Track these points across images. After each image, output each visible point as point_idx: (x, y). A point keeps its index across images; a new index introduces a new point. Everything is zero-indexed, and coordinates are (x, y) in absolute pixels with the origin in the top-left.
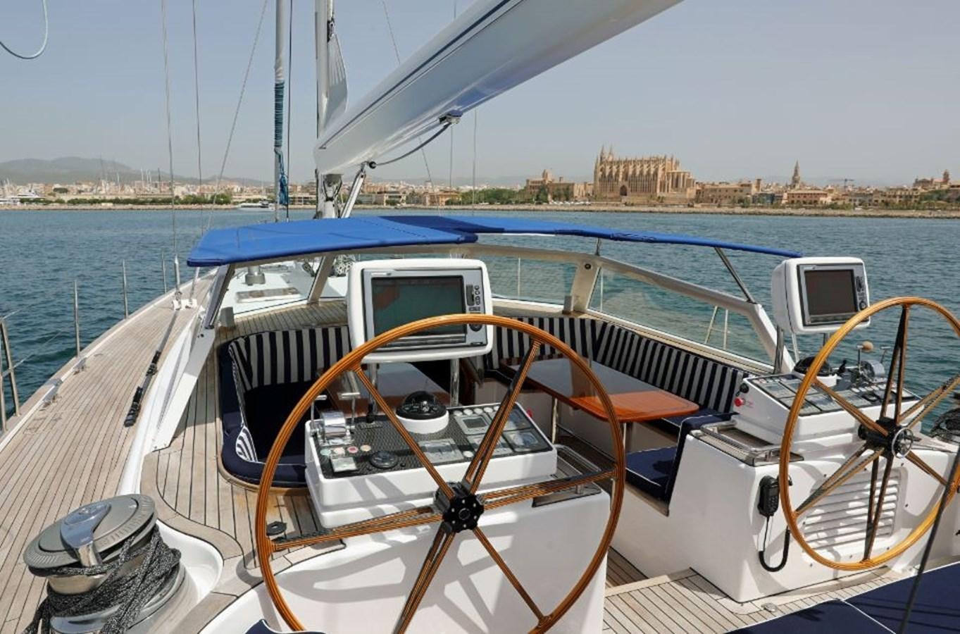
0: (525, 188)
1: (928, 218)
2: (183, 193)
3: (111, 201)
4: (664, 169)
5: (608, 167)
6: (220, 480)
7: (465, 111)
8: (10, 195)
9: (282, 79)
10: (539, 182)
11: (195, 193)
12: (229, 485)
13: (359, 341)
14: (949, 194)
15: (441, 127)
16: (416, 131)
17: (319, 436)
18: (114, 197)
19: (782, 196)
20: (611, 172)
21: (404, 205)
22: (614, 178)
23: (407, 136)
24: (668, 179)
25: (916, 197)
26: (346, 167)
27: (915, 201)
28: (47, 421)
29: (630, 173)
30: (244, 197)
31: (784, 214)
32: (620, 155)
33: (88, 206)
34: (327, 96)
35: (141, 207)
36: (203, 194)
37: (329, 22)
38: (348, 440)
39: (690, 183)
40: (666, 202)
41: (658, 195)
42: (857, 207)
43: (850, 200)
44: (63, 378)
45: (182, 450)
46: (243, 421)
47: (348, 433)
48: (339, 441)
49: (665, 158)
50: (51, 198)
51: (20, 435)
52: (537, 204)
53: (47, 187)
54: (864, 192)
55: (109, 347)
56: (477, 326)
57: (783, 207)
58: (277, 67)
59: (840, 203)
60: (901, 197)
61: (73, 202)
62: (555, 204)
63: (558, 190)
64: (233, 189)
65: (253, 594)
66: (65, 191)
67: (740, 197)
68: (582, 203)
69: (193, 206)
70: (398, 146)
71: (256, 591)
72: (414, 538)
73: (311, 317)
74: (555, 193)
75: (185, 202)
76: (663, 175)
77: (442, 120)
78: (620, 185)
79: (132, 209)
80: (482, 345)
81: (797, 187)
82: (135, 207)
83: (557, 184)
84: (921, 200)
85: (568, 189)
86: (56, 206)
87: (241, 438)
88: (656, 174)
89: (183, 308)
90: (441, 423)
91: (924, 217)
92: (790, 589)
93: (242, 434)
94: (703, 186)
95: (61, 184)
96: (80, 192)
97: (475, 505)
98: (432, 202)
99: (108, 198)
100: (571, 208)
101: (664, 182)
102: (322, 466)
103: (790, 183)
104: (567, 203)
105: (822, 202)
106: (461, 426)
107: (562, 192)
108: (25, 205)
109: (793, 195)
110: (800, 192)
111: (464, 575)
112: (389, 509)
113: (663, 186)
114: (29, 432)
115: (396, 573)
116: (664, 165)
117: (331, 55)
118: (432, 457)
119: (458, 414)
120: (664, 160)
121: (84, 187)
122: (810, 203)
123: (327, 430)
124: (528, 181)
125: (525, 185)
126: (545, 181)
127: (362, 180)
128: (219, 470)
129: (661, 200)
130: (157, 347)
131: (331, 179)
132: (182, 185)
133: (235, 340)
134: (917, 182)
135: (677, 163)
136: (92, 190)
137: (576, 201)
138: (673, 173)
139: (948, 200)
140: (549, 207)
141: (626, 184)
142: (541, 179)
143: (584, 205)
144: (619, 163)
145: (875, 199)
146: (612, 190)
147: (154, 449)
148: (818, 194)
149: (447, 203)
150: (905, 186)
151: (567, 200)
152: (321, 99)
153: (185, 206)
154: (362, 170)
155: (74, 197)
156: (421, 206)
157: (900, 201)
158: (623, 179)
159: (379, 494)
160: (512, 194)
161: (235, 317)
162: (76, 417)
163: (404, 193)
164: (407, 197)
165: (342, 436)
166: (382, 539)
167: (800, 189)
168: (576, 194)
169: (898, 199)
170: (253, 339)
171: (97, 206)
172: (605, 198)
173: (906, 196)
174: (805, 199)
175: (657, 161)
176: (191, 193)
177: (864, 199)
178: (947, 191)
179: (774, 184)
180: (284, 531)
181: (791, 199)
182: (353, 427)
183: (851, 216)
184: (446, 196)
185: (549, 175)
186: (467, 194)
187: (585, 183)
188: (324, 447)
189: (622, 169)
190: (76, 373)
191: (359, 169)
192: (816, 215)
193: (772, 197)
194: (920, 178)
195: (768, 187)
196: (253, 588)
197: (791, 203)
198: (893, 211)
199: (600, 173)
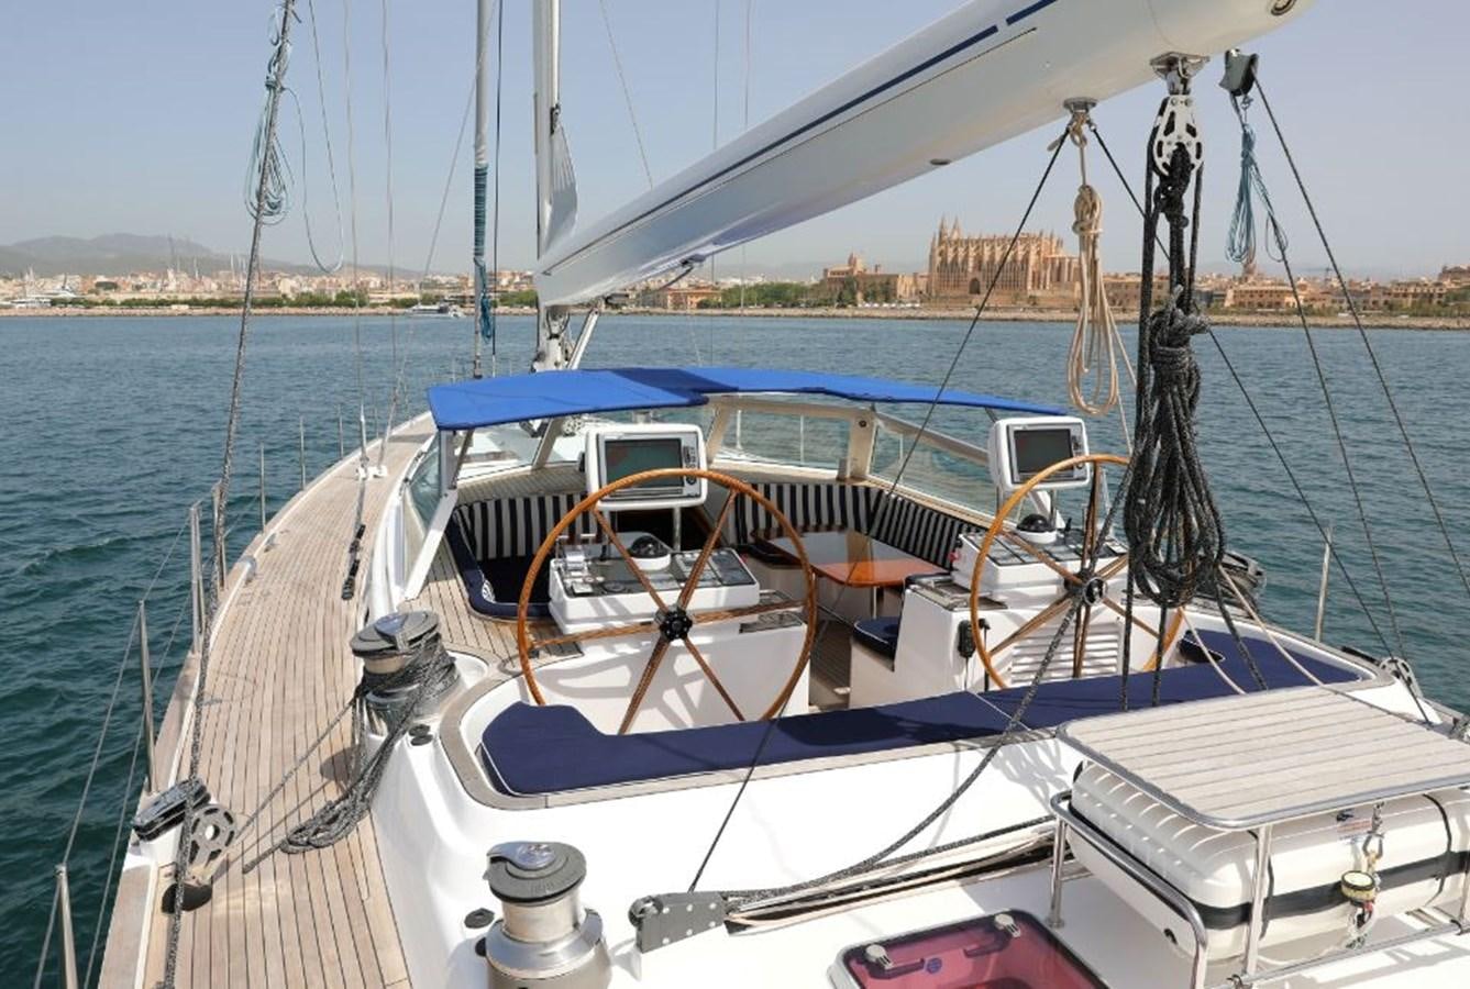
0: (822, 282)
1: (1454, 329)
2: (293, 289)
3: (185, 303)
4: (1039, 253)
5: (951, 250)
8: (33, 294)
9: (485, 163)
10: (843, 273)
11: (311, 289)
13: (594, 488)
17: (562, 570)
18: (189, 297)
19: (1224, 296)
20: (956, 257)
21: (633, 308)
22: (960, 266)
24: (1046, 268)
25: (1440, 295)
27: (1439, 302)
29: (986, 258)
30: (387, 296)
31: (1224, 324)
33: (152, 311)
34: (550, 203)
35: (231, 311)
36: (323, 291)
38: (586, 573)
40: (1042, 303)
41: (1029, 293)
42: (1343, 312)
43: (1333, 301)
47: (586, 568)
48: (579, 574)
49: (1041, 234)
50: (93, 297)
52: (838, 307)
53: (88, 282)
54: (1358, 288)
56: (692, 479)
57: (1226, 312)
58: (477, 147)
59: (1317, 305)
60: (1415, 295)
61: (128, 304)
62: (864, 307)
63: (873, 285)
64: (368, 283)
65: (514, 681)
66: (113, 286)
68: (909, 305)
69: (310, 310)
71: (517, 679)
72: (637, 651)
74: (870, 290)
75: (298, 304)
76: (1037, 262)
78: (970, 278)
79: (217, 314)
80: (698, 496)
81: (1251, 279)
82: (222, 311)
83: (872, 277)
84: (1448, 300)
85: (888, 283)
86: (105, 309)
88: (1026, 260)
90: (664, 562)
91: (1448, 329)
95: (107, 276)
96: (138, 288)
98: (677, 304)
99: (181, 297)
100: (892, 314)
101: (1039, 273)
102: (565, 590)
103: (1237, 275)
104: (885, 305)
105: (1288, 304)
107: (879, 288)
108: (57, 310)
109: (1243, 293)
110: (1254, 288)
111: (680, 683)
112: (618, 624)
113: (1037, 281)
115: (623, 677)
116: (1039, 246)
117: (555, 153)
118: (655, 586)
119: (678, 557)
120: (1039, 239)
121: (142, 279)
122: (1270, 306)
123: (569, 565)
124: (826, 271)
125: (822, 277)
126: (852, 271)
129: (1033, 301)
131: (556, 311)
132: (291, 278)
134: (1446, 273)
135: (1060, 243)
136: (154, 286)
137: (900, 302)
138: (1053, 259)
140: (857, 313)
141: (979, 276)
142: (847, 268)
143: (914, 308)
144: (967, 243)
145: (1372, 299)
146: (957, 286)
148: (1282, 292)
149: (701, 305)
150: (1424, 279)
151: (887, 300)
152: (543, 205)
153: (299, 310)
155: (130, 297)
156: (659, 310)
157: (1414, 303)
158: (974, 268)
159: (611, 612)
160: (801, 291)
163: (633, 289)
164: (638, 296)
165: (581, 570)
166: (612, 650)
167: (1254, 284)
168: (900, 291)
169: (1410, 299)
171: (166, 310)
172: (946, 297)
173: (1425, 295)
174: (1260, 300)
175: (1026, 241)
176: (305, 289)
177: (1357, 298)
179: (1214, 275)
181: (1238, 300)
182: (590, 564)
183: (1331, 327)
184: (697, 295)
185: (859, 262)
186: (730, 291)
187: (915, 275)
188: (566, 577)
189: (972, 253)
192: (1276, 325)
193: (1210, 297)
194: (1451, 266)
195: (1205, 280)
196: (514, 678)
197: (1239, 306)
198: (1403, 320)
199: (939, 259)
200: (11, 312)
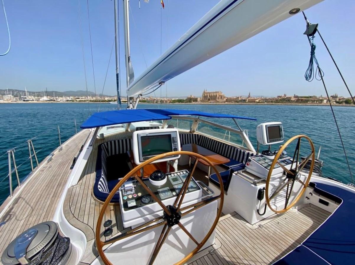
2: (107, 99)
4: (219, 94)
6: (92, 199)
7: (166, 81)
8: (64, 99)
9: (118, 73)
12: (94, 201)
14: (286, 100)
15: (159, 85)
16: (152, 87)
17: (123, 191)
18: (90, 100)
19: (246, 100)
20: (206, 95)
23: (150, 88)
24: (220, 97)
25: (279, 100)
26: (135, 95)
28: (47, 168)
29: (211, 95)
31: (247, 104)
32: (209, 91)
33: (83, 102)
34: (129, 77)
37: (129, 57)
39: (225, 97)
41: (217, 100)
42: (265, 102)
43: (263, 101)
44: (55, 153)
45: (81, 186)
46: (102, 173)
47: (133, 189)
48: (130, 193)
51: (38, 173)
52: (189, 103)
53: (74, 98)
55: (70, 143)
58: (116, 70)
59: (260, 101)
60: (275, 100)
61: (80, 101)
62: (193, 103)
66: (79, 98)
67: (236, 100)
68: (200, 102)
70: (148, 90)
71: (98, 259)
73: (126, 135)
75: (107, 101)
76: (218, 96)
77: (160, 83)
78: (208, 98)
81: (250, 98)
83: (194, 98)
86: (76, 102)
87: (101, 181)
88: (217, 95)
89: (93, 131)
92: (265, 218)
93: (101, 179)
94: (228, 98)
96: (82, 98)
97: (178, 216)
102: (124, 204)
103: (248, 97)
104: (196, 102)
105: (256, 101)
106: (171, 181)
107: (195, 100)
108: (68, 102)
109: (249, 100)
112: (150, 217)
113: (218, 98)
114: (40, 172)
117: (130, 66)
119: (169, 176)
120: (219, 92)
123: (126, 189)
125: (187, 98)
127: (139, 99)
128: (92, 195)
129: (218, 102)
130: (83, 144)
131: (131, 98)
133: (104, 143)
134: (278, 97)
135: (222, 93)
136: (85, 98)
137: (198, 102)
138: (221, 95)
139: (286, 101)
141: (210, 98)
142: (190, 97)
144: (208, 93)
145: (269, 100)
146: (206, 99)
147: (71, 186)
148: (255, 99)
150: (276, 97)
152: (128, 78)
154: (139, 96)
159: (146, 213)
160: (184, 100)
161: (104, 135)
162: (56, 166)
165: (131, 190)
168: (198, 100)
170: (109, 143)
172: (205, 101)
174: (252, 101)
175: (217, 92)
176: (109, 99)
177: (266, 100)
178: (286, 99)
180: (111, 224)
182: (135, 186)
185: (192, 96)
187: (200, 98)
188: (125, 196)
189: (209, 94)
190: (59, 151)
191: (138, 96)
193: (244, 100)
194: (279, 96)
195: (243, 98)
196: (97, 257)
197: (249, 102)
198: (274, 103)
199: (204, 96)
200: (60, 102)
